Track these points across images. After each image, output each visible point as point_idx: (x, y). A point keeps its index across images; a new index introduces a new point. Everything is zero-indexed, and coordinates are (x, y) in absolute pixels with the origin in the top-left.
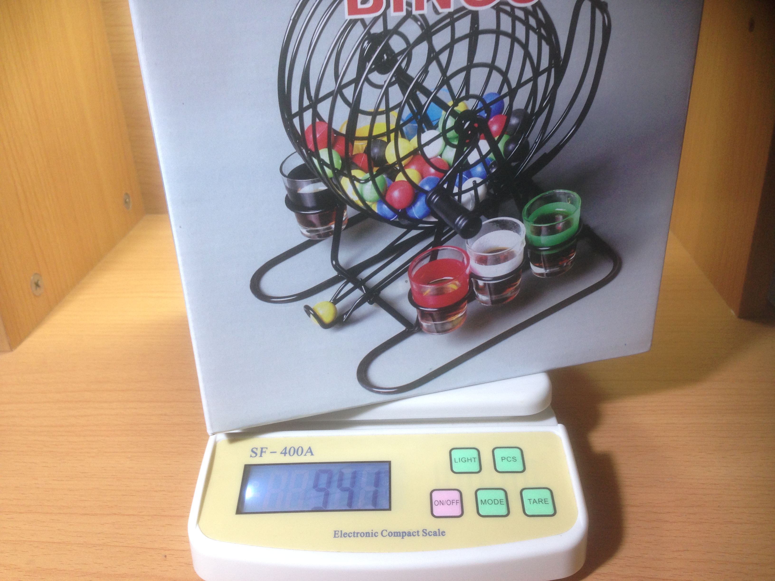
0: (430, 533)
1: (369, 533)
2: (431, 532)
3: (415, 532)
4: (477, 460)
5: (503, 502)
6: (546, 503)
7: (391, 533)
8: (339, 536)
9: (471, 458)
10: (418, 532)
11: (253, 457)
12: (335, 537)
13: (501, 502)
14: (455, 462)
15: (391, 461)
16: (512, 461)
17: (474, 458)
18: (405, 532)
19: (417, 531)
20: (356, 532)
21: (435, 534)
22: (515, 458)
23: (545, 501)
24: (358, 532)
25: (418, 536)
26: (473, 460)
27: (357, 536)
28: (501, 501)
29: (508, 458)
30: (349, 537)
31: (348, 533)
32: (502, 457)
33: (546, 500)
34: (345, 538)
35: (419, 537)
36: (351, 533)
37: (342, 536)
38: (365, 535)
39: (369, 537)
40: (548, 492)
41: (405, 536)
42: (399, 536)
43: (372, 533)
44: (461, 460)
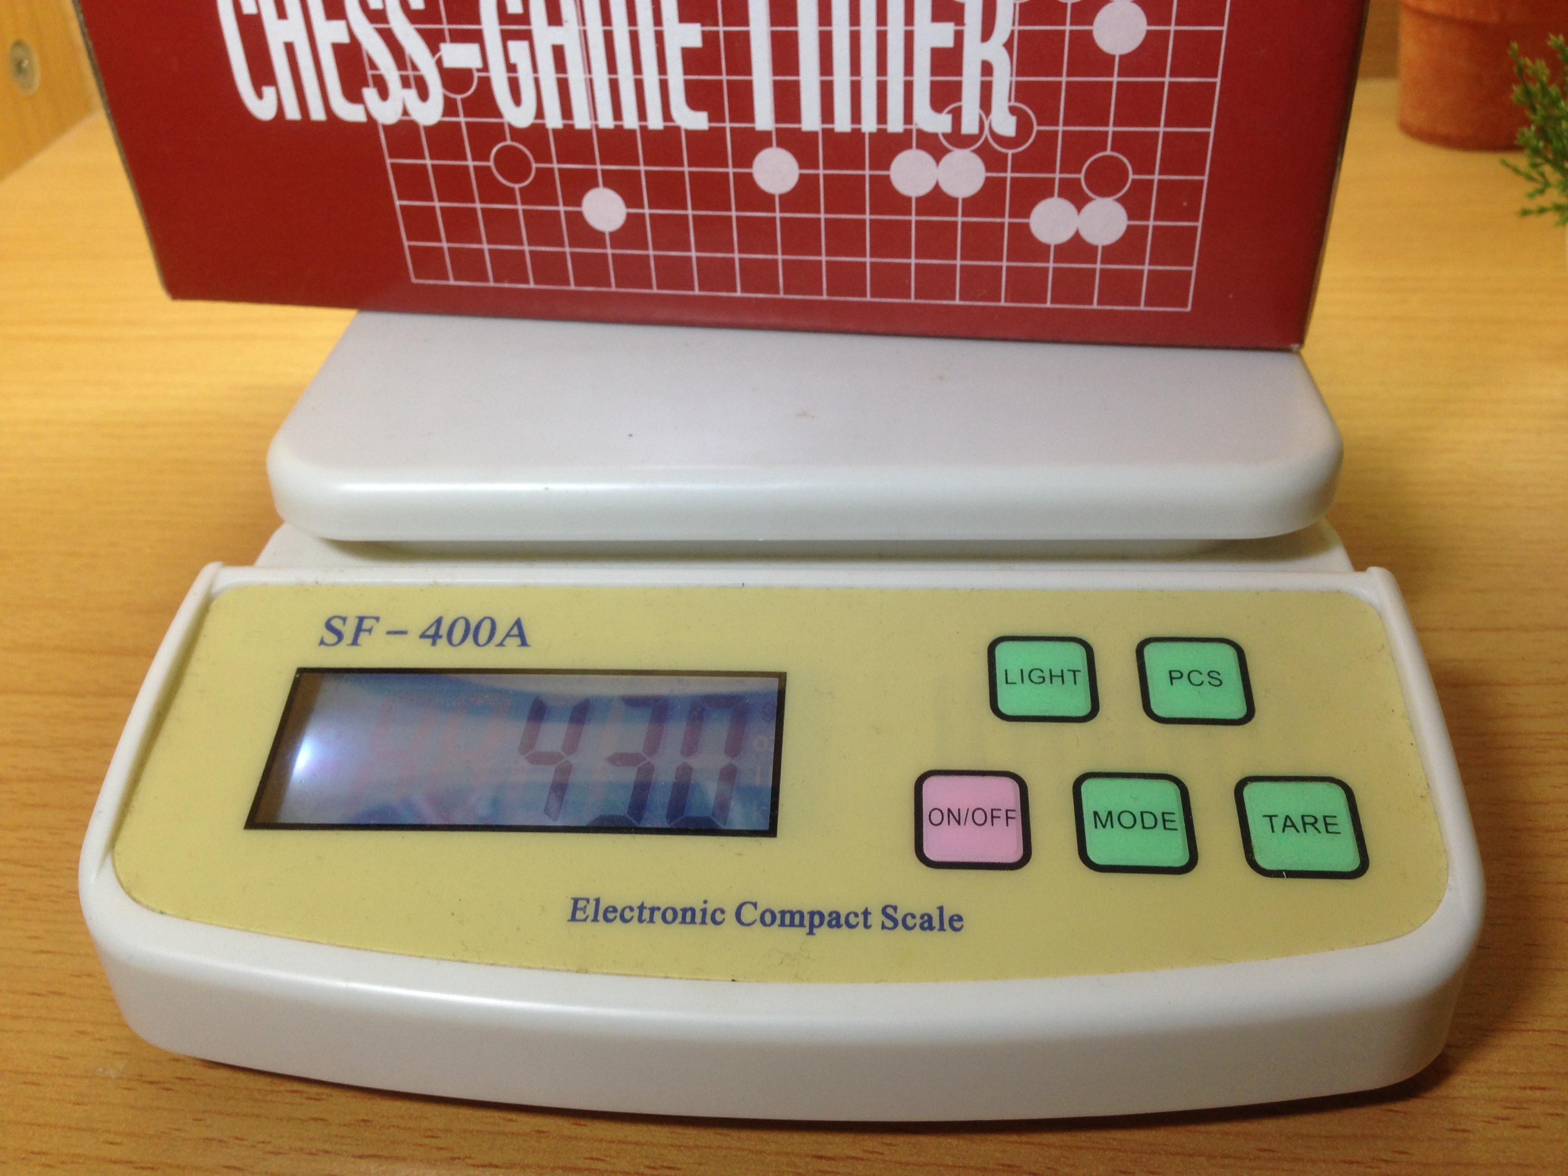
0: (909, 918)
1: (693, 910)
2: (913, 916)
3: (856, 915)
4: (1083, 677)
5: (1174, 821)
6: (1330, 830)
7: (772, 913)
8: (587, 917)
9: (1062, 671)
10: (866, 913)
11: (327, 645)
12: (573, 918)
13: (1164, 821)
14: (1007, 682)
15: (786, 673)
16: (1206, 684)
17: (1074, 672)
18: (821, 915)
19: (863, 910)
20: (648, 904)
21: (927, 923)
22: (1219, 674)
23: (1326, 824)
24: (656, 905)
25: (866, 926)
26: (1069, 677)
27: (651, 920)
28: (1167, 817)
29: (1192, 675)
30: (623, 919)
31: (619, 910)
32: (1170, 672)
33: (1329, 820)
34: (609, 924)
35: (868, 930)
36: (632, 909)
37: (600, 916)
38: (679, 918)
39: (692, 926)
40: (1338, 795)
41: (821, 924)
42: (797, 926)
43: (704, 911)
44: (1026, 676)
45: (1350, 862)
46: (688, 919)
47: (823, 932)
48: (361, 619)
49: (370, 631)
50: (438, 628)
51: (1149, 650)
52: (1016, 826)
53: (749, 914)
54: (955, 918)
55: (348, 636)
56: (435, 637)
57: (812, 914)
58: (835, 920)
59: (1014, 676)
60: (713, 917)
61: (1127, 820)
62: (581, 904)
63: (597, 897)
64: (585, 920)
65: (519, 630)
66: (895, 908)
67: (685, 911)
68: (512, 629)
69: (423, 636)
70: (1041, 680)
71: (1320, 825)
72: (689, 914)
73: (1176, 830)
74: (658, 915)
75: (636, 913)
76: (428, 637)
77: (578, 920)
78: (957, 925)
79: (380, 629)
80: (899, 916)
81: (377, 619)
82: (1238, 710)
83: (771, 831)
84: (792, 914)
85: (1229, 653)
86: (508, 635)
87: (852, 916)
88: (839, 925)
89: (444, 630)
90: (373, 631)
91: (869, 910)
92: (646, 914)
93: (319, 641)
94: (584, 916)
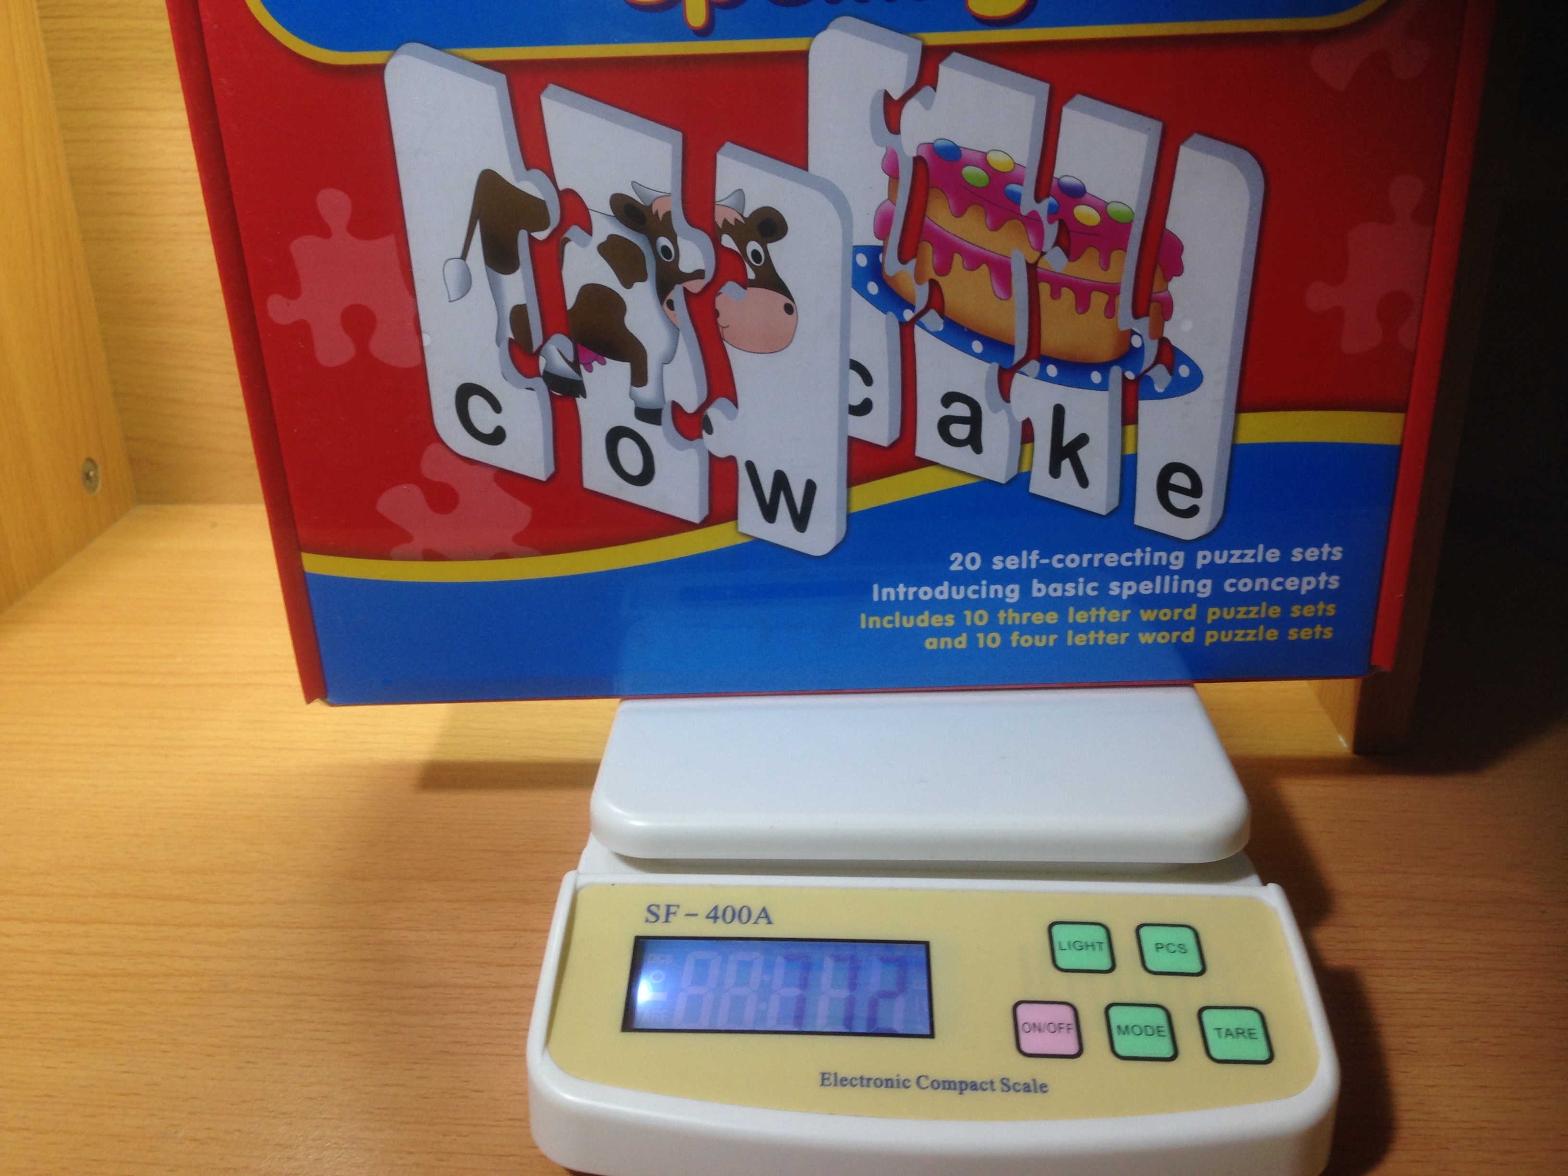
0: (1016, 1085)
1: (892, 1080)
2: (1019, 1084)
3: (986, 1084)
4: (1105, 946)
5: (1164, 1031)
6: (1252, 1037)
7: (938, 1082)
8: (831, 1083)
9: (1093, 943)
10: (992, 1083)
11: (650, 922)
12: (823, 1084)
13: (1158, 1031)
14: (1061, 950)
15: (929, 942)
16: (1177, 952)
17: (1100, 943)
18: (965, 1083)
19: (990, 1081)
20: (866, 1076)
21: (1027, 1088)
22: (1184, 946)
23: (1250, 1033)
24: (870, 1077)
25: (993, 1090)
26: (1097, 946)
27: (868, 1086)
29: (1169, 946)
30: (852, 1085)
31: (849, 1079)
32: (1156, 944)
33: (1251, 1031)
34: (844, 1087)
35: (994, 1092)
36: (856, 1079)
37: (838, 1083)
38: (884, 1085)
39: (890, 1090)
40: (1254, 1016)
41: (966, 1089)
42: (952, 1090)
43: (898, 1080)
44: (1073, 945)
45: (1263, 1055)
46: (889, 1084)
47: (968, 1093)
48: (669, 906)
49: (675, 913)
50: (716, 913)
51: (1144, 931)
52: (1073, 1033)
53: (924, 1082)
54: (1043, 1086)
55: (663, 917)
56: (715, 918)
57: (961, 1082)
58: (974, 1086)
59: (1065, 946)
60: (904, 1084)
61: (1137, 1030)
62: (826, 1076)
63: (835, 1072)
64: (830, 1085)
65: (765, 914)
66: (1008, 1079)
67: (887, 1080)
68: (760, 914)
69: (708, 917)
70: (1080, 948)
71: (1246, 1034)
72: (889, 1082)
73: (1164, 1036)
74: (872, 1082)
75: (858, 1081)
76: (712, 918)
77: (826, 1085)
78: (1045, 1089)
79: (681, 912)
80: (1011, 1084)
81: (678, 906)
82: (1197, 968)
83: (931, 1035)
84: (950, 1082)
85: (1189, 934)
86: (759, 917)
87: (983, 1084)
88: (976, 1089)
89: (720, 914)
90: (678, 913)
91: (994, 1081)
92: (865, 1082)
93: (644, 920)
94: (828, 1083)
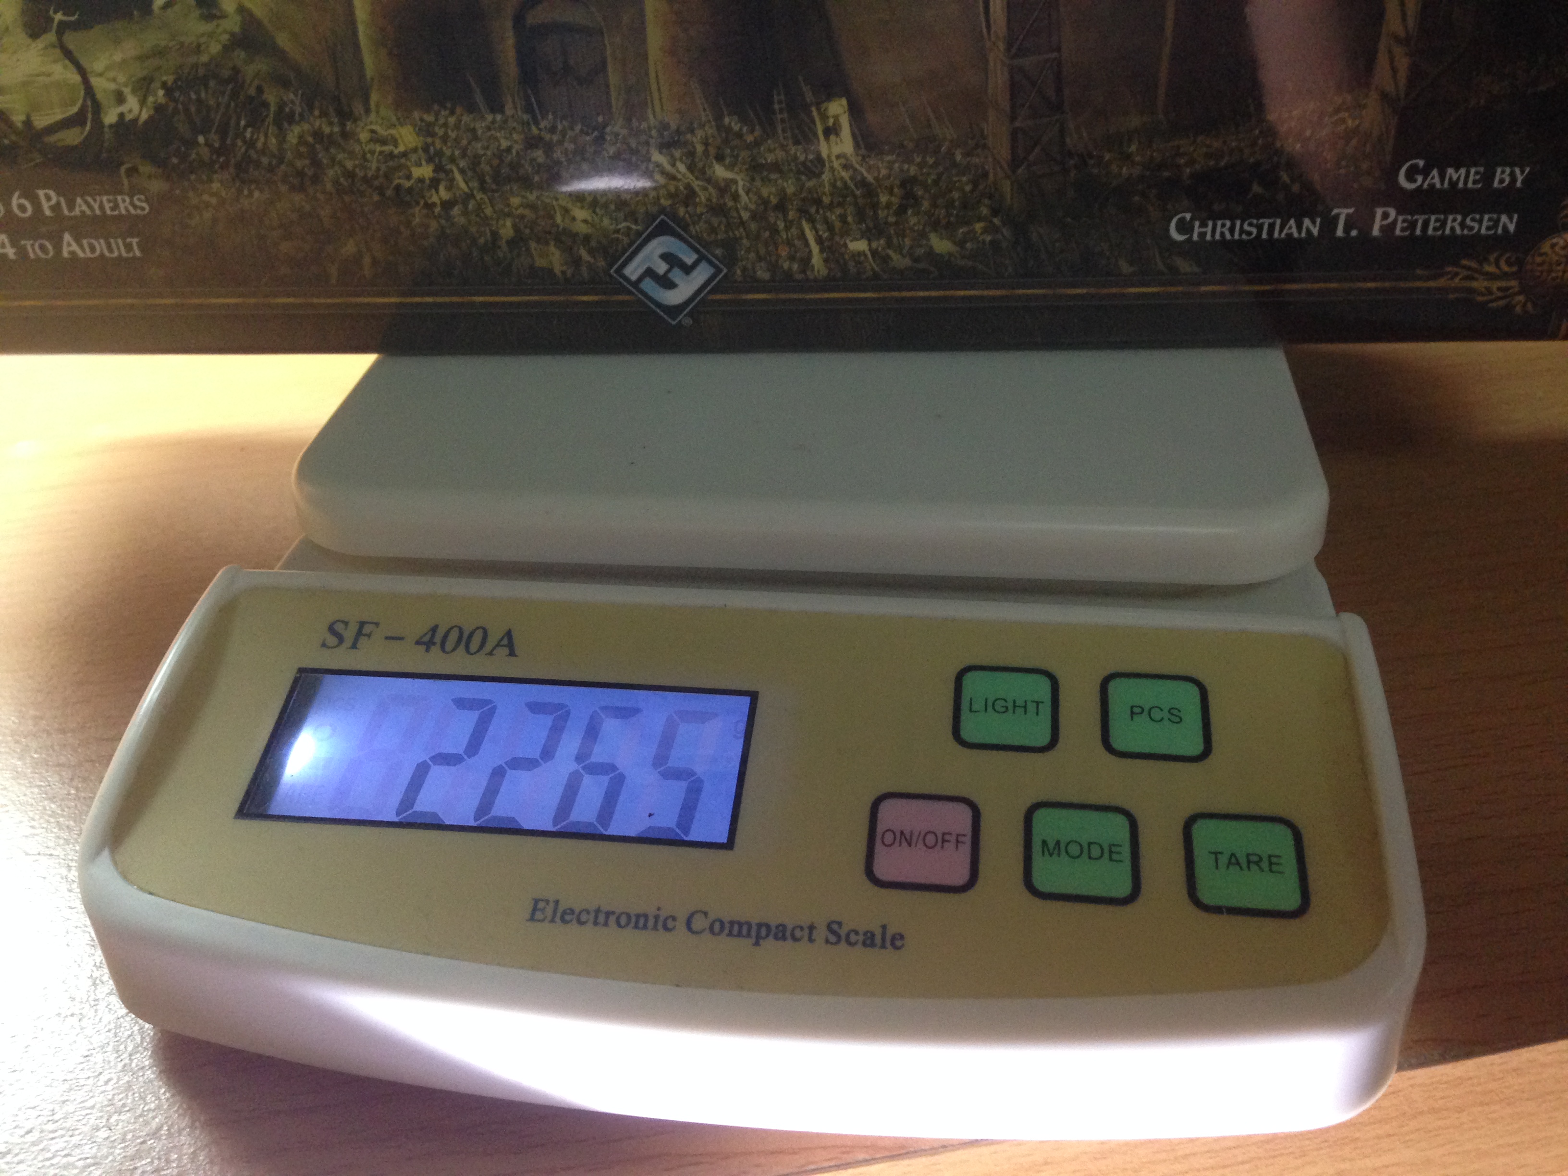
0: (852, 935)
1: (646, 916)
2: (857, 933)
3: (802, 929)
4: (1046, 709)
5: (1120, 853)
6: (1273, 869)
7: (722, 923)
8: (545, 918)
9: (1026, 702)
10: (812, 928)
11: (328, 647)
12: (532, 919)
13: (1111, 852)
14: (971, 711)
15: (758, 692)
16: (1166, 722)
17: (1038, 703)
18: (768, 926)
19: (808, 925)
20: (605, 908)
21: (869, 940)
22: (1179, 711)
23: (1271, 864)
24: (612, 909)
25: (811, 940)
26: (1031, 707)
27: (606, 924)
28: (1113, 849)
29: (1153, 711)
30: (580, 923)
31: (577, 911)
32: (1132, 707)
33: (1274, 860)
34: (565, 925)
35: (812, 944)
36: (588, 912)
37: (558, 919)
38: (633, 923)
39: (641, 932)
40: (1284, 834)
41: (767, 936)
42: (744, 937)
43: (657, 918)
44: (990, 705)
45: (1292, 902)
46: (641, 924)
47: (769, 944)
48: (362, 624)
49: (369, 636)
50: (433, 636)
51: (1114, 687)
52: (966, 849)
53: (699, 923)
54: (897, 937)
55: (349, 640)
56: (430, 644)
57: (760, 925)
58: (781, 933)
59: (978, 705)
60: (665, 924)
61: (1074, 850)
62: (541, 905)
63: (556, 898)
64: (543, 921)
65: (509, 641)
66: (840, 924)
67: (638, 916)
68: (502, 639)
69: (418, 643)
70: (1004, 709)
71: (1265, 865)
72: (642, 920)
73: (1120, 862)
74: (612, 919)
75: (593, 915)
76: (423, 643)
77: (539, 921)
78: (898, 943)
79: (379, 635)
80: (843, 932)
81: (377, 624)
82: (1195, 747)
84: (740, 925)
85: (1193, 691)
86: (498, 645)
87: (797, 930)
88: (784, 938)
89: (438, 639)
90: (372, 636)
91: (815, 925)
92: (602, 918)
93: (321, 643)
94: (542, 917)
